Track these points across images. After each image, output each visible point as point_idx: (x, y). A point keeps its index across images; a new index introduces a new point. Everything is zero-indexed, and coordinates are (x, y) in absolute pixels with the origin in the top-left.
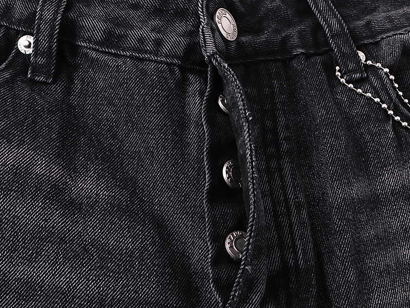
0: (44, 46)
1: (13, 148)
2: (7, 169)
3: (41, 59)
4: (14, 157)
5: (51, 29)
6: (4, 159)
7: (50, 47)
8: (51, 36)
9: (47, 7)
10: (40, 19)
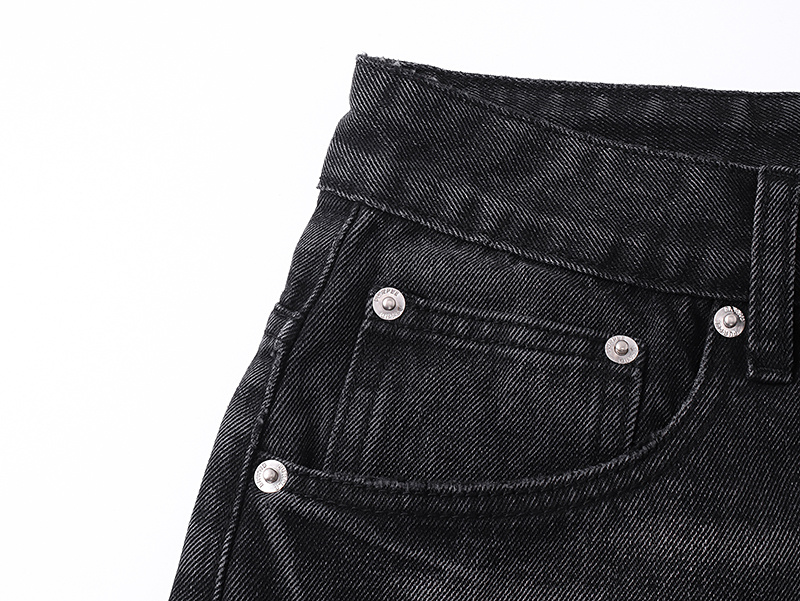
0: (773, 320)
1: (762, 534)
2: (761, 574)
3: (768, 343)
4: (767, 549)
5: (782, 293)
6: (753, 556)
7: (783, 320)
8: (782, 304)
9: (769, 257)
10: (759, 277)
